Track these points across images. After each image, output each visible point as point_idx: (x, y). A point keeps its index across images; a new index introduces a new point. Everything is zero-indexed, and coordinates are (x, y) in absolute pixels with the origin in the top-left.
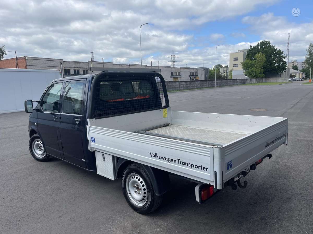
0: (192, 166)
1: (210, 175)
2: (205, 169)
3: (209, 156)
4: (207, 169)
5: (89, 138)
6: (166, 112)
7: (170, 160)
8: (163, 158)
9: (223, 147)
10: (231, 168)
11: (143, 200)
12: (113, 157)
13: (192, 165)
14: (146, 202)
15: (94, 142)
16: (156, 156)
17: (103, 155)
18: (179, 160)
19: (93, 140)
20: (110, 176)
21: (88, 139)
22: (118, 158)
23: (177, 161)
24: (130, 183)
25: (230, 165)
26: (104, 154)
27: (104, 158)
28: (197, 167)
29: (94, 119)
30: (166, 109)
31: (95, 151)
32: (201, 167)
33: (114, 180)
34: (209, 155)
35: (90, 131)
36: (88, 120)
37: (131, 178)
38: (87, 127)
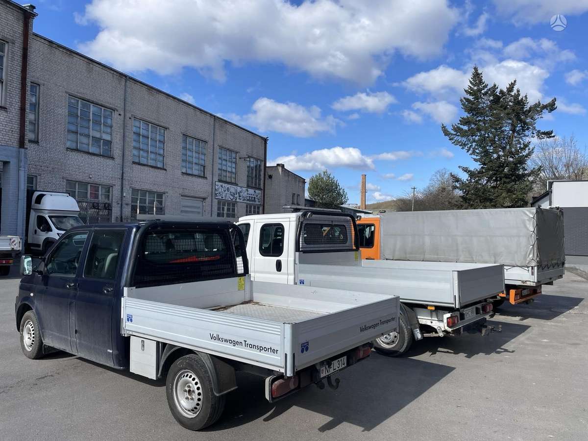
0: (261, 349)
1: (279, 358)
2: (274, 351)
3: (279, 335)
4: (277, 351)
5: (123, 315)
6: (243, 282)
7: (235, 343)
8: (226, 341)
9: (296, 324)
10: (306, 351)
11: (195, 410)
12: (158, 343)
13: (260, 347)
14: (198, 412)
15: (131, 321)
16: (218, 338)
17: (142, 341)
18: (245, 341)
19: (130, 319)
20: (151, 373)
21: (122, 317)
22: (164, 345)
23: (244, 343)
24: (179, 384)
25: (305, 347)
26: (143, 339)
27: (143, 346)
28: (266, 349)
29: (134, 288)
30: (243, 277)
31: (130, 337)
32: (271, 349)
33: (155, 379)
34: (279, 333)
35: (127, 305)
36: (125, 289)
37: (182, 376)
38: (122, 298)
